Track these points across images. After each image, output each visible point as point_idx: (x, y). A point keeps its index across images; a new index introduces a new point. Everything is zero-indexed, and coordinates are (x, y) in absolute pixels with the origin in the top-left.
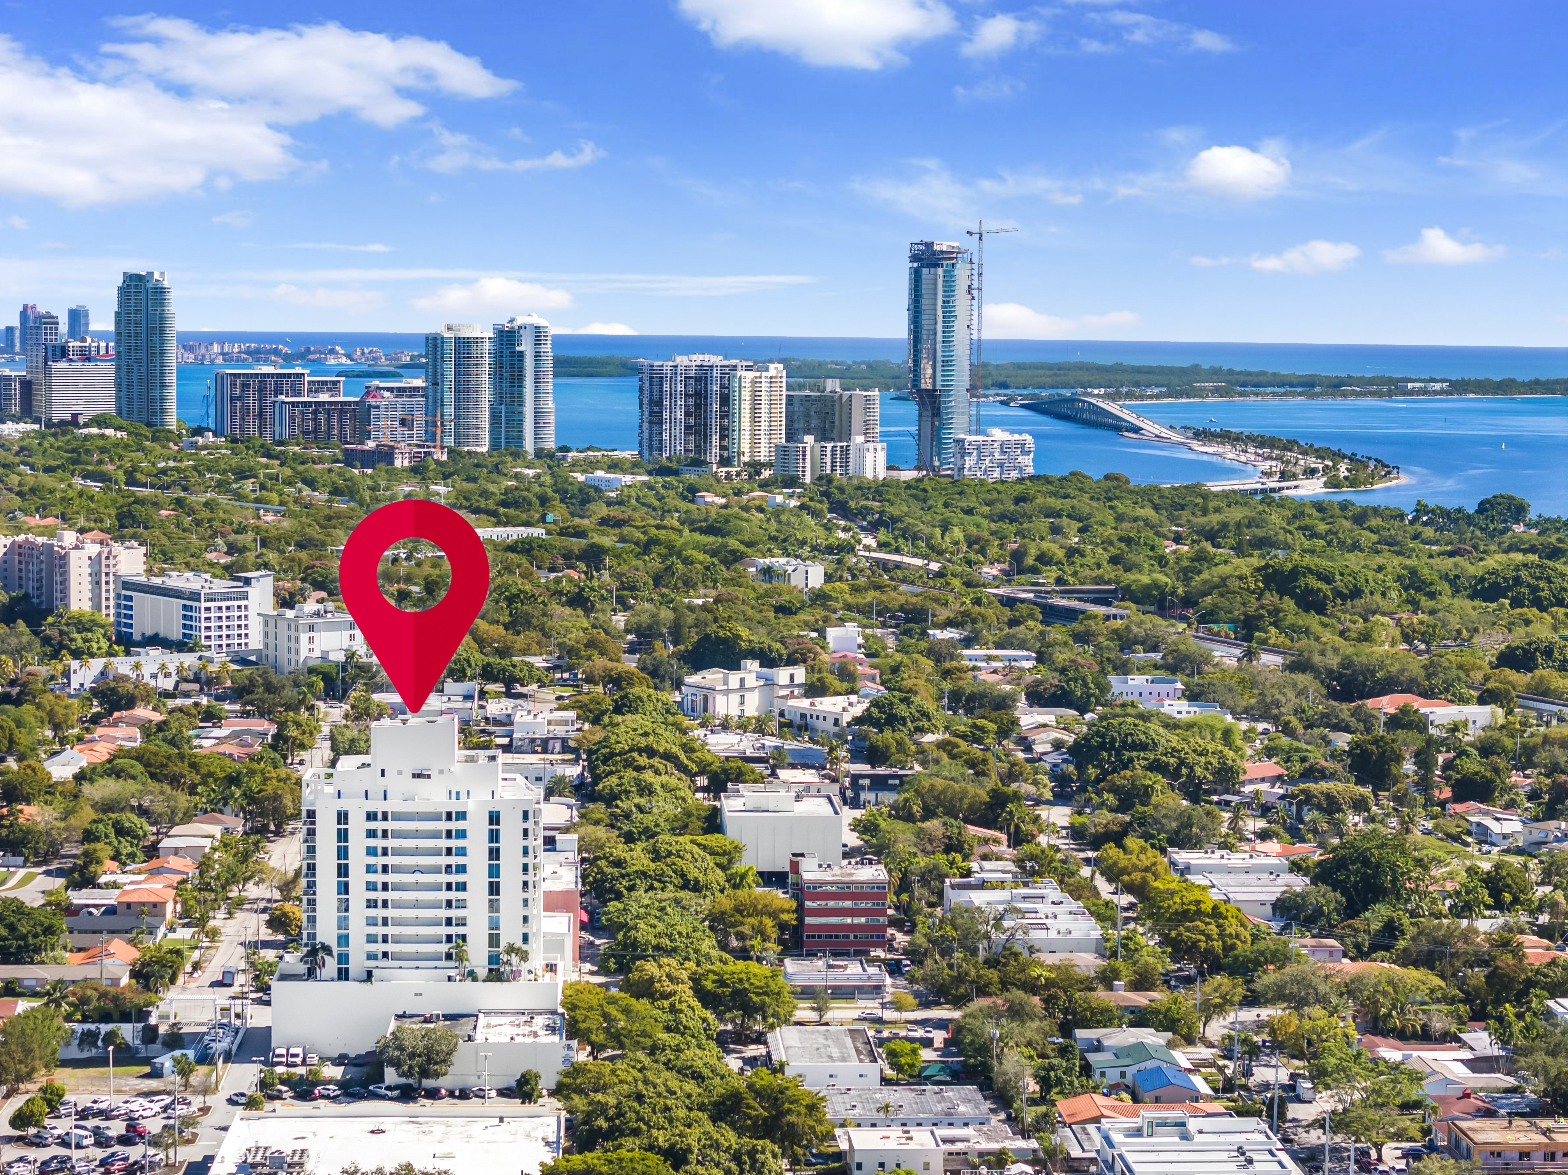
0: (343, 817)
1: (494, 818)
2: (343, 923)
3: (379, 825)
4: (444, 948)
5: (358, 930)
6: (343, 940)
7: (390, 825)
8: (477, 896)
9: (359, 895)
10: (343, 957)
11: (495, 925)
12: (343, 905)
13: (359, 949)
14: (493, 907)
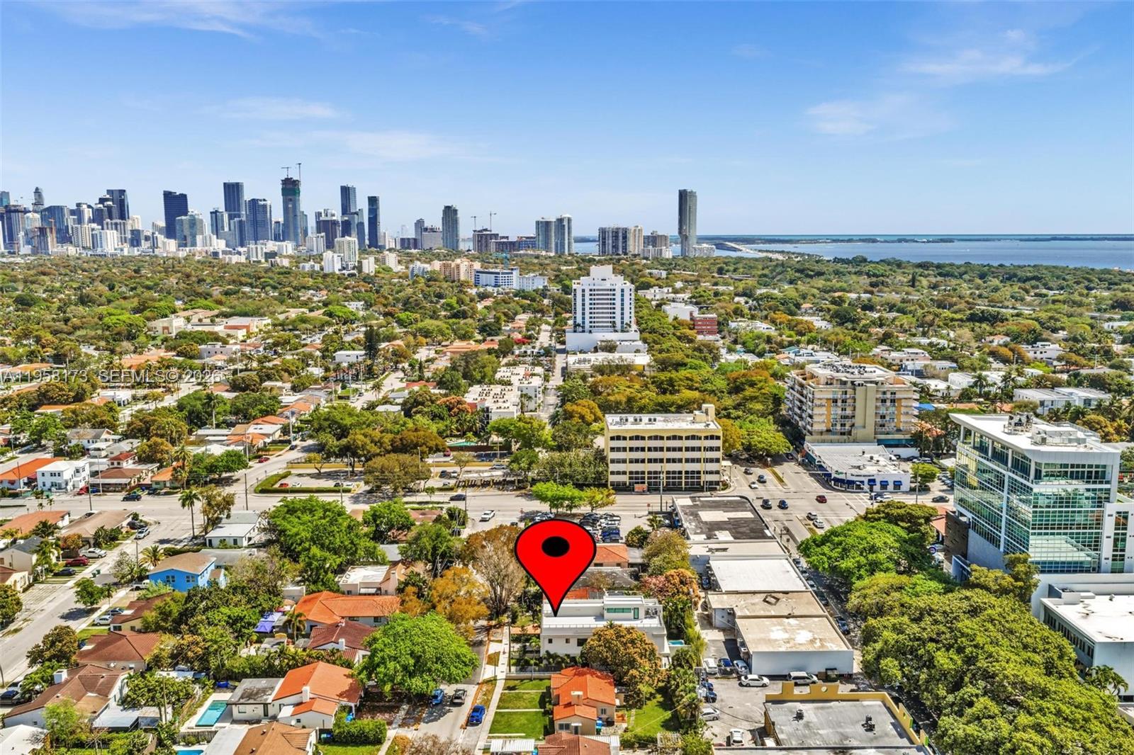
0: (583, 291)
1: (622, 291)
2: (583, 318)
3: (593, 293)
4: (610, 325)
5: (587, 320)
6: (584, 323)
8: (618, 311)
9: (587, 311)
10: (583, 327)
11: (622, 318)
12: (583, 314)
13: (587, 325)
14: (622, 314)
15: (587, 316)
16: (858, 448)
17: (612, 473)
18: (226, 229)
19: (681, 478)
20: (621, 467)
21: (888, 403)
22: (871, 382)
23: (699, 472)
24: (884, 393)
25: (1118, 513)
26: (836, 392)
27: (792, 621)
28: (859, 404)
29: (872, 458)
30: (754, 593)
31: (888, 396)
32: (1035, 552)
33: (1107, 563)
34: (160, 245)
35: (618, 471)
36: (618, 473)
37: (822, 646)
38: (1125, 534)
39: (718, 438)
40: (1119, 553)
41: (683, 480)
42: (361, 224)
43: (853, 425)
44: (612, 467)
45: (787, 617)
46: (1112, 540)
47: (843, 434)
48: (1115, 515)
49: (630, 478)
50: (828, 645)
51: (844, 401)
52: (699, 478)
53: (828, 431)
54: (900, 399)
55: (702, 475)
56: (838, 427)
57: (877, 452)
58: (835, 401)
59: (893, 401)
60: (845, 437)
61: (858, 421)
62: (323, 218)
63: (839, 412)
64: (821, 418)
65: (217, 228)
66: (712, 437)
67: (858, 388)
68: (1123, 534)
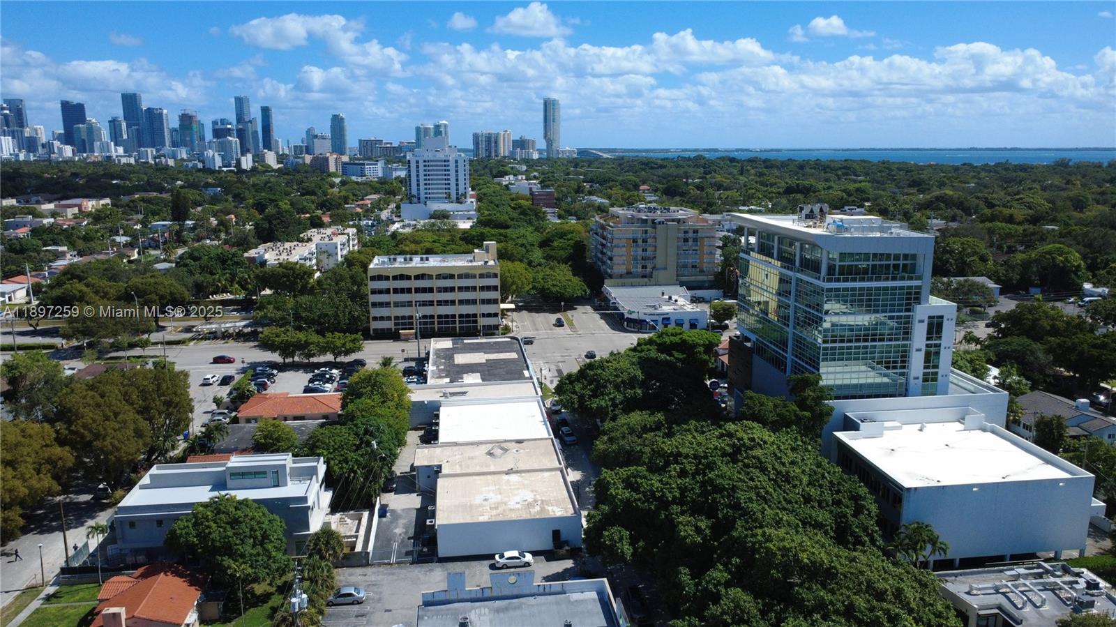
0: (417, 162)
1: (456, 162)
2: (418, 190)
3: (427, 164)
4: (445, 195)
5: (422, 191)
6: (419, 194)
7: (430, 163)
8: (453, 182)
9: (422, 183)
10: (419, 199)
11: (457, 190)
12: (418, 185)
13: (422, 196)
14: (457, 185)
15: (422, 187)
16: (658, 290)
17: (375, 319)
18: (125, 137)
19: (454, 322)
20: (384, 312)
21: (690, 243)
22: (673, 220)
23: (475, 315)
24: (686, 232)
25: (930, 317)
26: (637, 230)
27: (513, 477)
28: (660, 244)
29: (670, 298)
30: (478, 443)
31: (691, 235)
32: (827, 373)
33: (916, 384)
34: (56, 150)
35: (382, 316)
36: (382, 318)
37: (543, 510)
38: (939, 346)
39: (495, 276)
40: (931, 370)
41: (458, 325)
42: (256, 132)
43: (654, 268)
44: (375, 312)
45: (507, 473)
46: (922, 354)
47: (644, 276)
48: (926, 321)
49: (396, 324)
50: (550, 508)
51: (645, 241)
52: (476, 322)
53: (629, 273)
54: (703, 238)
55: (478, 319)
56: (640, 270)
57: (677, 294)
58: (635, 241)
59: (695, 240)
60: (646, 280)
61: (659, 262)
62: (219, 126)
63: (640, 252)
64: (620, 259)
65: (116, 137)
66: (488, 276)
67: (658, 226)
68: (936, 346)
